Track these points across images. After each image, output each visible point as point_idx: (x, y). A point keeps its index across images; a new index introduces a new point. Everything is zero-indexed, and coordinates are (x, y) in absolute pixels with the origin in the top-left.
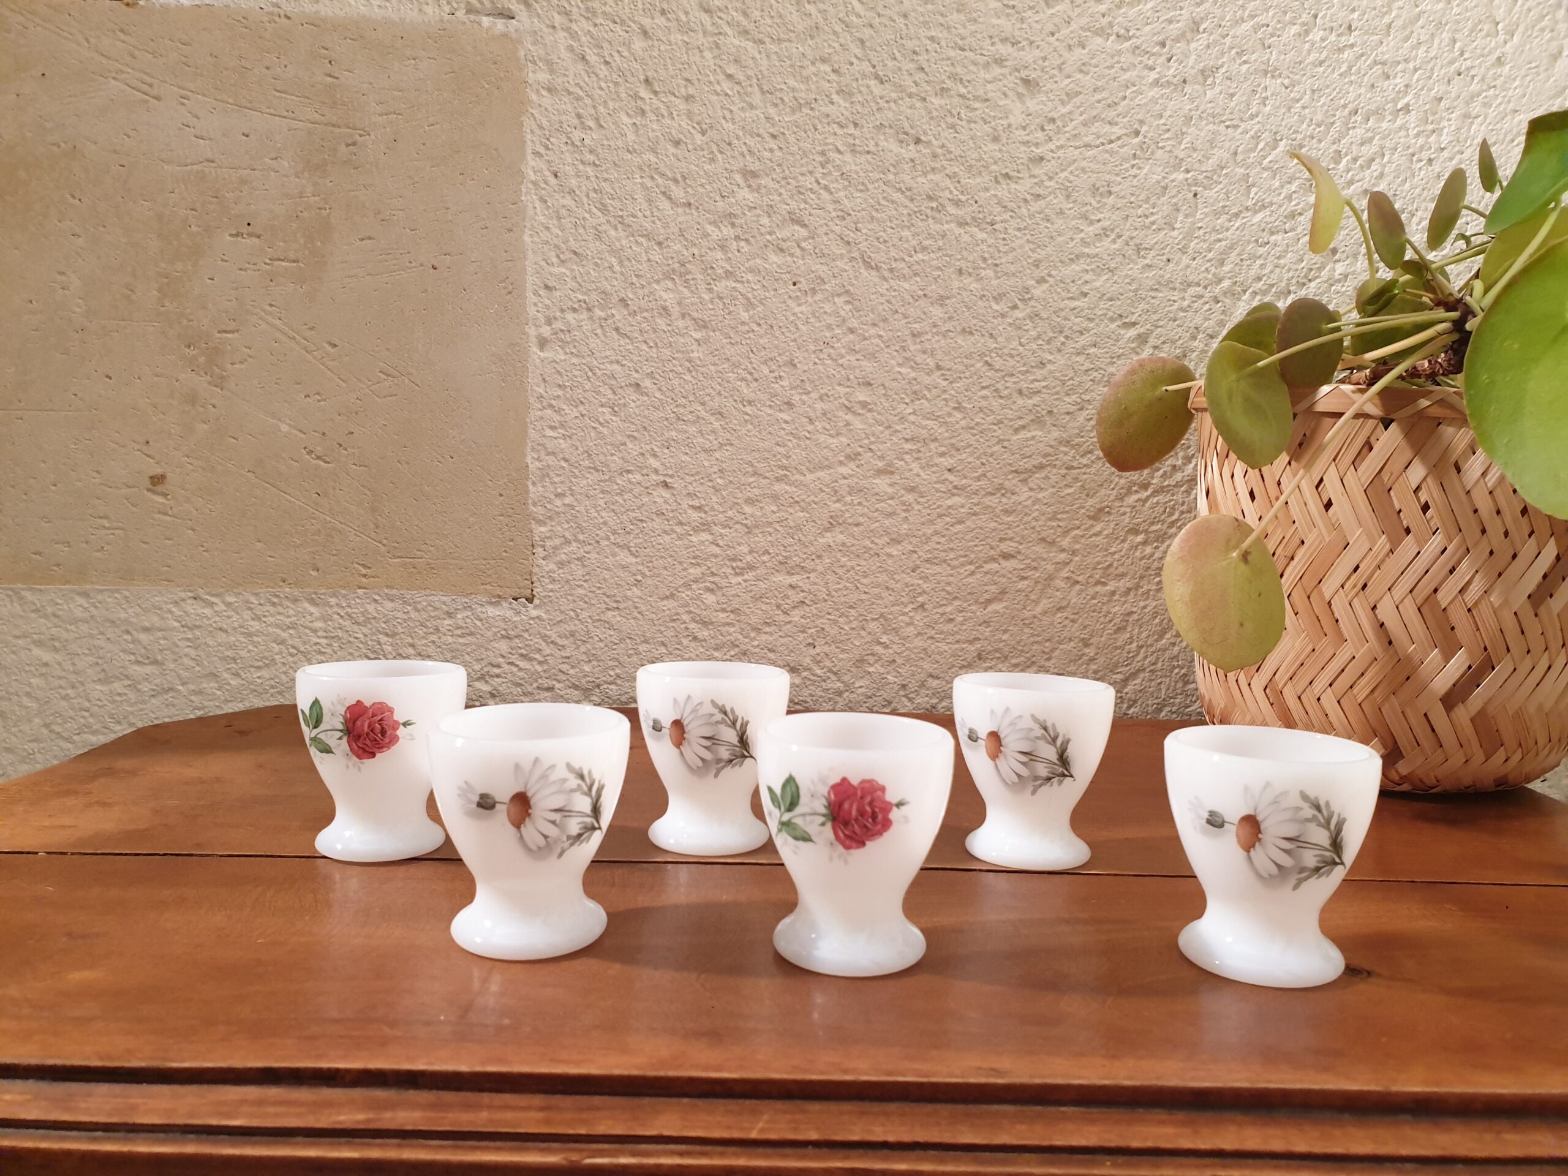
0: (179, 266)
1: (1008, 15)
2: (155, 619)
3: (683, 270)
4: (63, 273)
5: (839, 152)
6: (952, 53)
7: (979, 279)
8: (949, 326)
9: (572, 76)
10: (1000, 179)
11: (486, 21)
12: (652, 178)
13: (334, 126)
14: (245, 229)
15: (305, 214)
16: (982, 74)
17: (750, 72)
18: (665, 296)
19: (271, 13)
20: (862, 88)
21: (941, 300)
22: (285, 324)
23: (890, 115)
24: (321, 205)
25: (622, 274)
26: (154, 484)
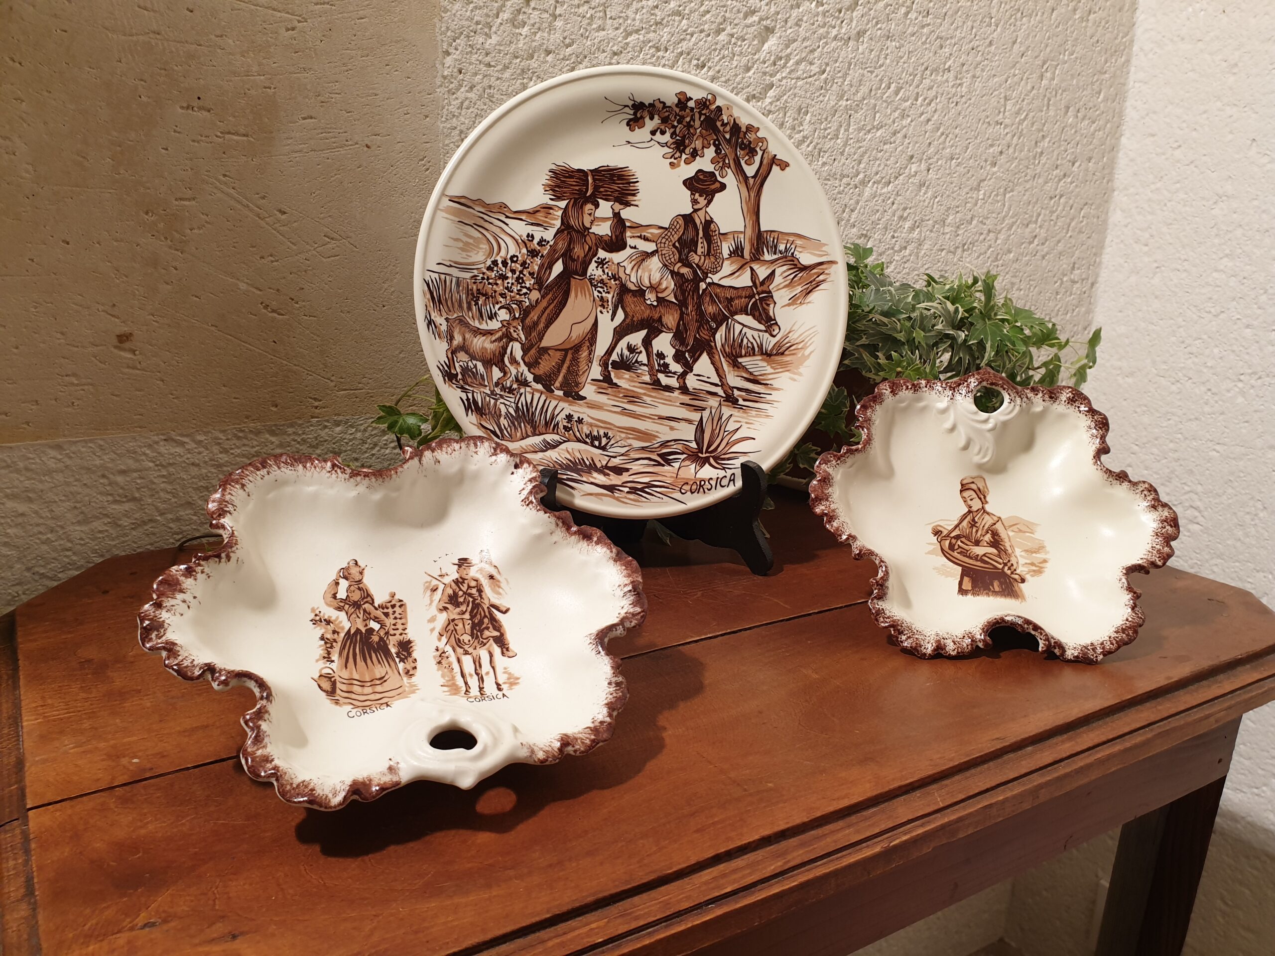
0: (132, 135)
2: (130, 462)
14: (196, 103)
22: (238, 193)
24: (267, 84)
26: (121, 342)
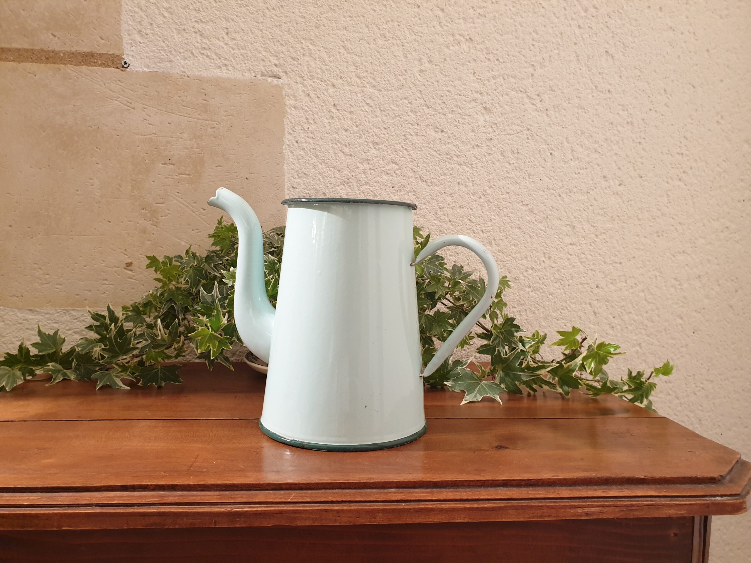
0: (140, 176)
1: (478, 82)
3: (348, 181)
4: (91, 179)
5: (411, 135)
6: (456, 97)
7: (466, 186)
8: (454, 205)
9: (304, 102)
10: (475, 147)
11: (269, 79)
12: (336, 144)
13: (206, 120)
14: (168, 162)
15: (194, 156)
16: (468, 105)
17: (376, 103)
18: (341, 192)
19: (180, 75)
20: (421, 110)
21: (451, 195)
22: (184, 201)
23: (432, 121)
24: (200, 152)
25: (324, 183)
26: (127, 266)
